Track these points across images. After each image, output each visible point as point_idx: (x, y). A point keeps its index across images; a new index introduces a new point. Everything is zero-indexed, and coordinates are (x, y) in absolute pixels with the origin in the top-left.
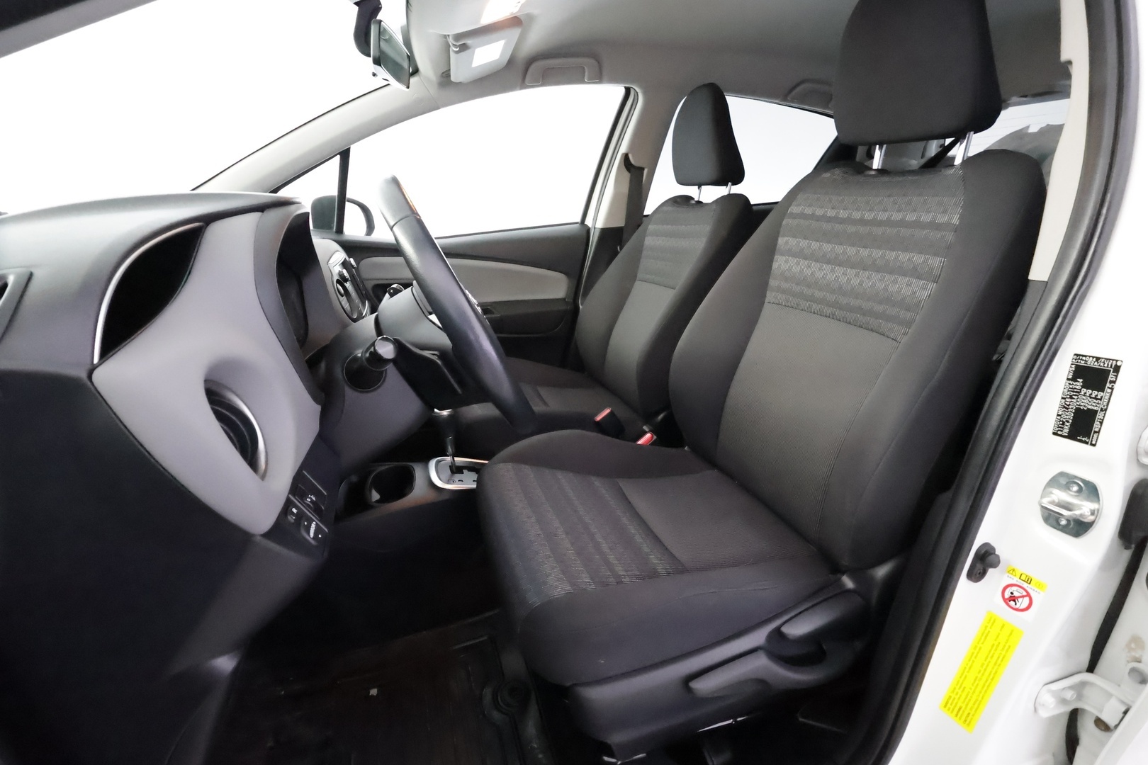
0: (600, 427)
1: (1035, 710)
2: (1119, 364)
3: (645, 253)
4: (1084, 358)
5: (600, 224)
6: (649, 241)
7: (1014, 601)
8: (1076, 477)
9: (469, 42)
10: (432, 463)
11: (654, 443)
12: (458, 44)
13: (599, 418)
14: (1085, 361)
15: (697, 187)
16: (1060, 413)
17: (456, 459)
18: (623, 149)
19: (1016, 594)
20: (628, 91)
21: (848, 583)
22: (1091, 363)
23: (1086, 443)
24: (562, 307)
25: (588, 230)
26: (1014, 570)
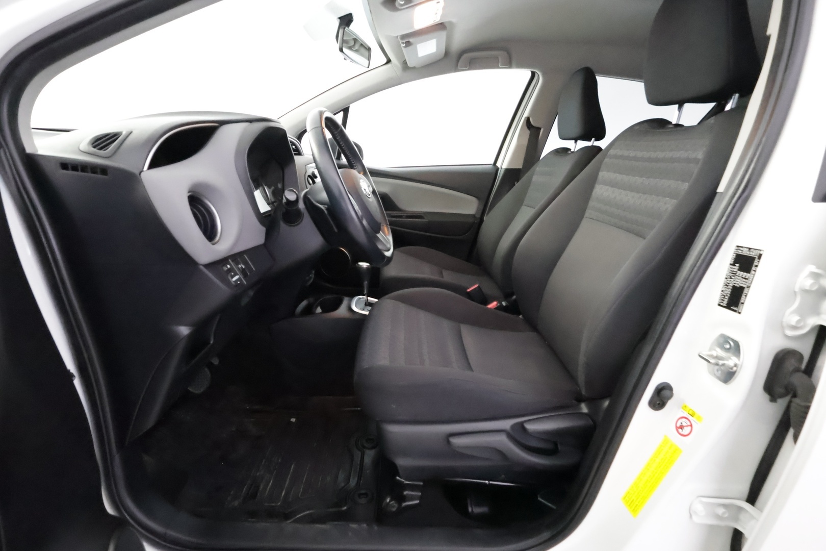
0: (469, 296)
1: (691, 516)
2: (761, 252)
3: (531, 187)
4: (741, 249)
5: (505, 166)
6: (535, 178)
7: (682, 429)
8: (729, 338)
9: (411, 40)
10: (356, 298)
11: (496, 308)
12: (404, 41)
13: (469, 290)
14: (742, 251)
15: (574, 141)
16: (723, 289)
17: (369, 298)
18: (526, 114)
19: (684, 424)
20: (533, 74)
21: (584, 409)
22: (745, 252)
23: (735, 311)
24: (471, 220)
25: (497, 169)
26: (686, 407)
